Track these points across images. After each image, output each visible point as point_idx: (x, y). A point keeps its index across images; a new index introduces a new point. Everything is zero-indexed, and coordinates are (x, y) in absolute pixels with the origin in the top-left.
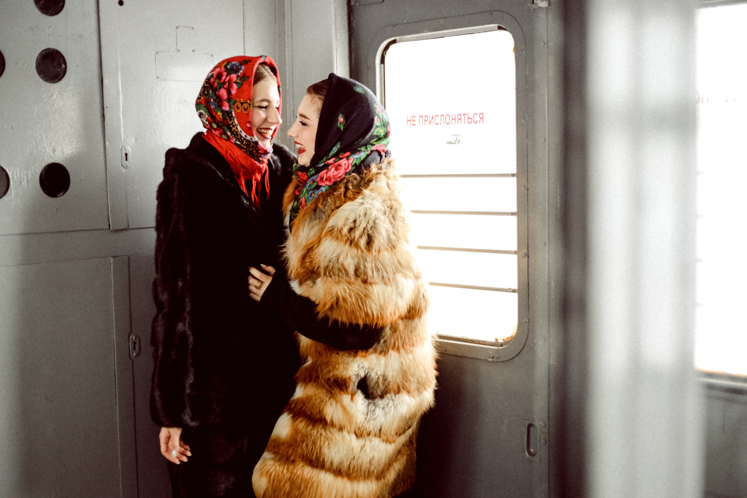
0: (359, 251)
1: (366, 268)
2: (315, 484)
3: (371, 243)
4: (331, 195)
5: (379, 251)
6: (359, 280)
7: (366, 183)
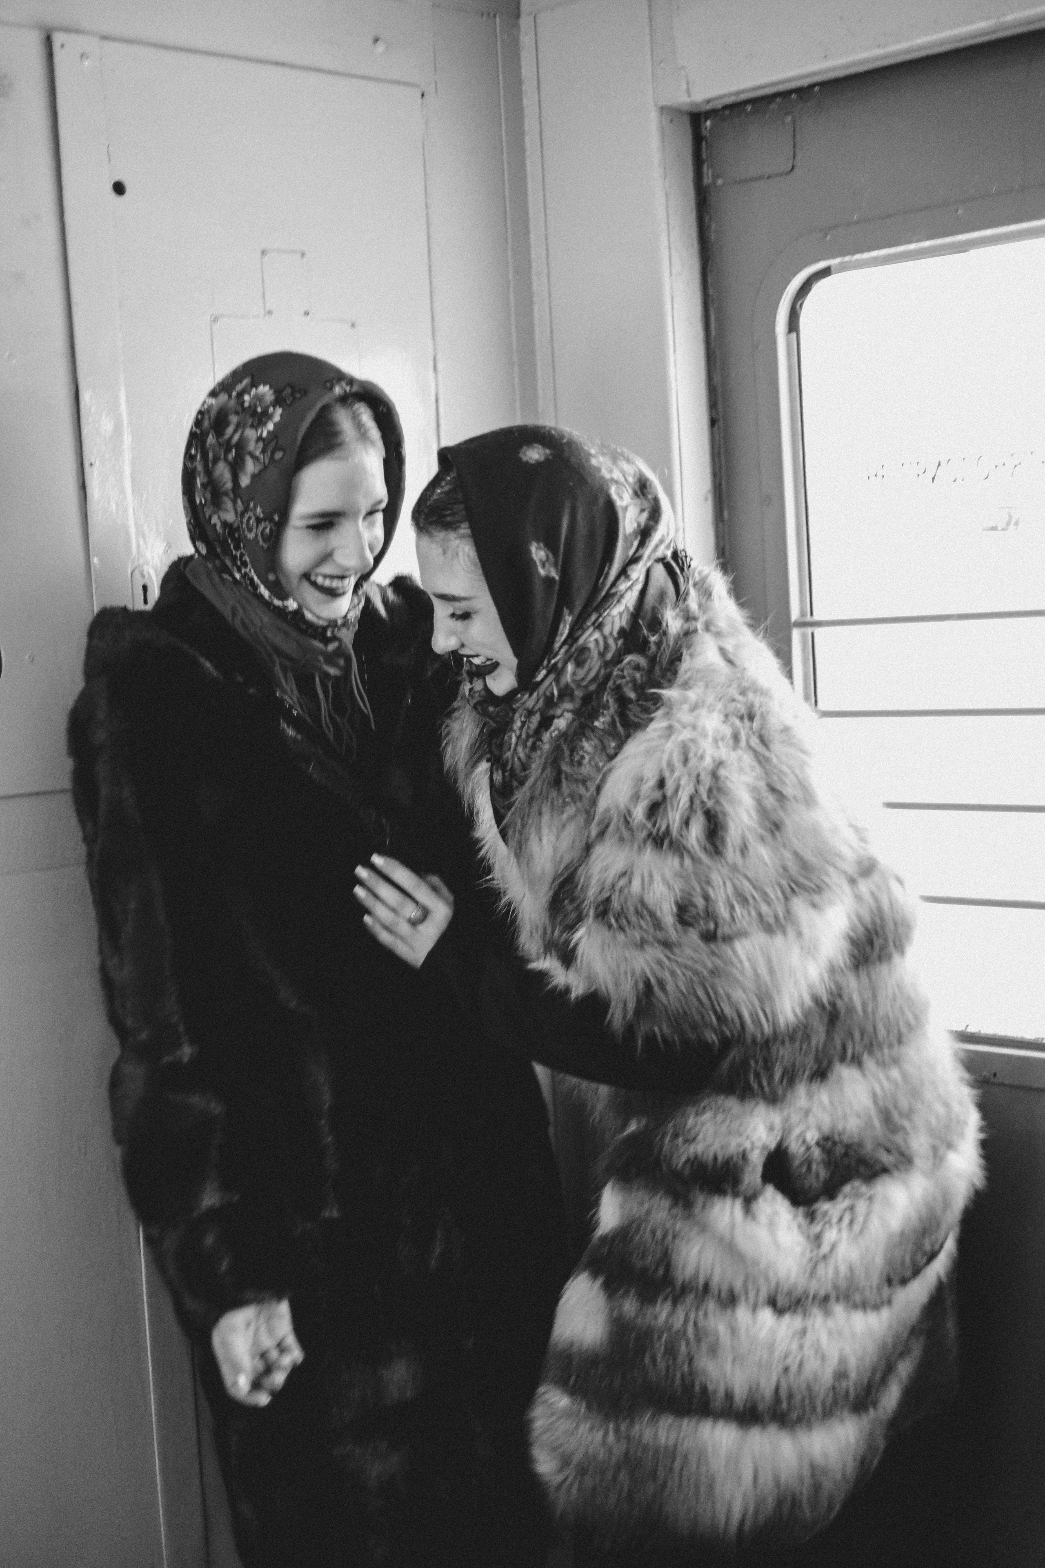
0: (687, 861)
1: (711, 903)
2: (693, 1459)
3: (720, 833)
4: (588, 732)
5: (744, 850)
6: (693, 935)
7: (668, 670)
